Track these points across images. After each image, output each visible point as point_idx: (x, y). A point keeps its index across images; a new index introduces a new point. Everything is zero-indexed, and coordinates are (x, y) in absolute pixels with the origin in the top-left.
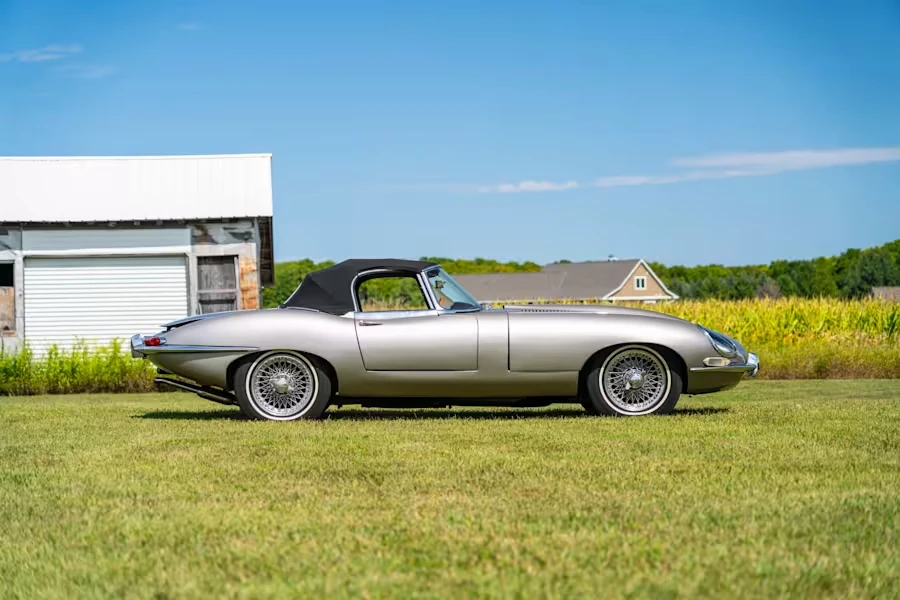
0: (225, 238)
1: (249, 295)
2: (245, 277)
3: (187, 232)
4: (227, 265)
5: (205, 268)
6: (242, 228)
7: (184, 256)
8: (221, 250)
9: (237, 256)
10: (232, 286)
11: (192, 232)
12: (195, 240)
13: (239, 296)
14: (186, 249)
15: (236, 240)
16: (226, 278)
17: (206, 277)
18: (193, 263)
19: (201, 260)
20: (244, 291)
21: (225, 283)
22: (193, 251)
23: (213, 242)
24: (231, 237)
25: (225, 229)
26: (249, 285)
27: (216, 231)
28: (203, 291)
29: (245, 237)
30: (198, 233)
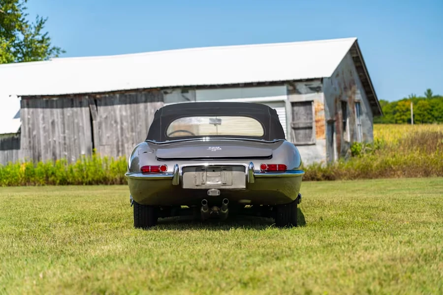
0: (306, 91)
1: (319, 124)
2: (318, 113)
3: (284, 88)
4: (308, 107)
5: (296, 108)
6: (315, 84)
7: (283, 102)
8: (304, 98)
9: (313, 101)
10: (311, 119)
11: (287, 87)
12: (289, 92)
13: (314, 125)
14: (284, 97)
15: (312, 91)
16: (308, 114)
17: (297, 114)
18: (289, 106)
19: (294, 104)
20: (317, 121)
21: (307, 117)
22: (288, 99)
23: (299, 93)
24: (309, 90)
25: (306, 85)
26: (320, 118)
27: (301, 87)
28: (295, 122)
29: (317, 90)
30: (291, 88)
